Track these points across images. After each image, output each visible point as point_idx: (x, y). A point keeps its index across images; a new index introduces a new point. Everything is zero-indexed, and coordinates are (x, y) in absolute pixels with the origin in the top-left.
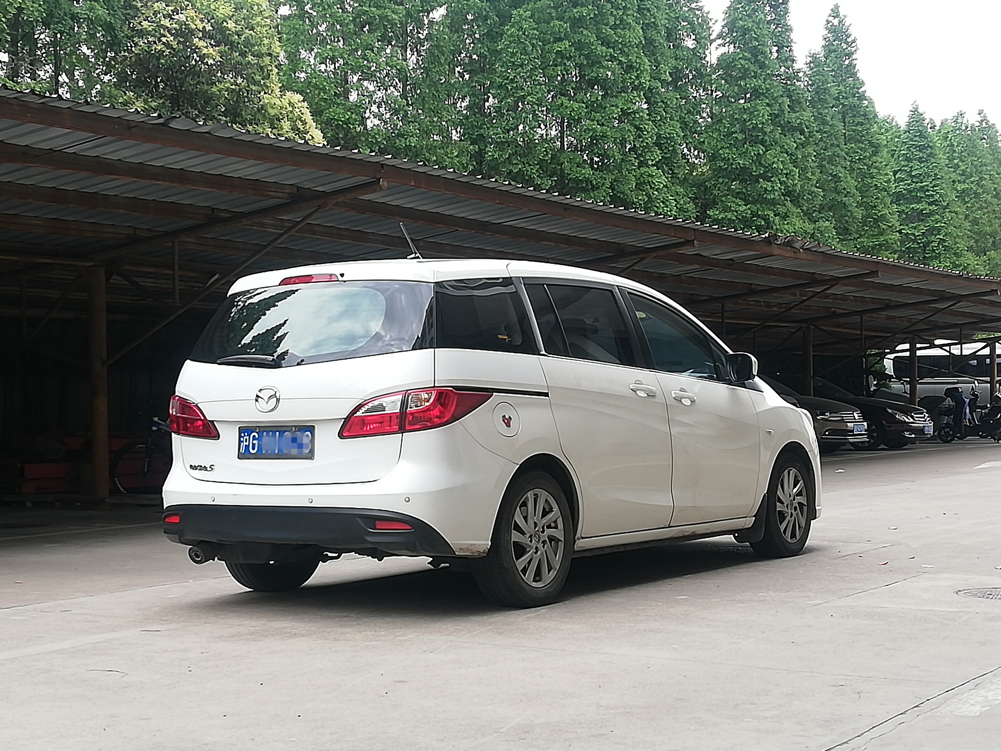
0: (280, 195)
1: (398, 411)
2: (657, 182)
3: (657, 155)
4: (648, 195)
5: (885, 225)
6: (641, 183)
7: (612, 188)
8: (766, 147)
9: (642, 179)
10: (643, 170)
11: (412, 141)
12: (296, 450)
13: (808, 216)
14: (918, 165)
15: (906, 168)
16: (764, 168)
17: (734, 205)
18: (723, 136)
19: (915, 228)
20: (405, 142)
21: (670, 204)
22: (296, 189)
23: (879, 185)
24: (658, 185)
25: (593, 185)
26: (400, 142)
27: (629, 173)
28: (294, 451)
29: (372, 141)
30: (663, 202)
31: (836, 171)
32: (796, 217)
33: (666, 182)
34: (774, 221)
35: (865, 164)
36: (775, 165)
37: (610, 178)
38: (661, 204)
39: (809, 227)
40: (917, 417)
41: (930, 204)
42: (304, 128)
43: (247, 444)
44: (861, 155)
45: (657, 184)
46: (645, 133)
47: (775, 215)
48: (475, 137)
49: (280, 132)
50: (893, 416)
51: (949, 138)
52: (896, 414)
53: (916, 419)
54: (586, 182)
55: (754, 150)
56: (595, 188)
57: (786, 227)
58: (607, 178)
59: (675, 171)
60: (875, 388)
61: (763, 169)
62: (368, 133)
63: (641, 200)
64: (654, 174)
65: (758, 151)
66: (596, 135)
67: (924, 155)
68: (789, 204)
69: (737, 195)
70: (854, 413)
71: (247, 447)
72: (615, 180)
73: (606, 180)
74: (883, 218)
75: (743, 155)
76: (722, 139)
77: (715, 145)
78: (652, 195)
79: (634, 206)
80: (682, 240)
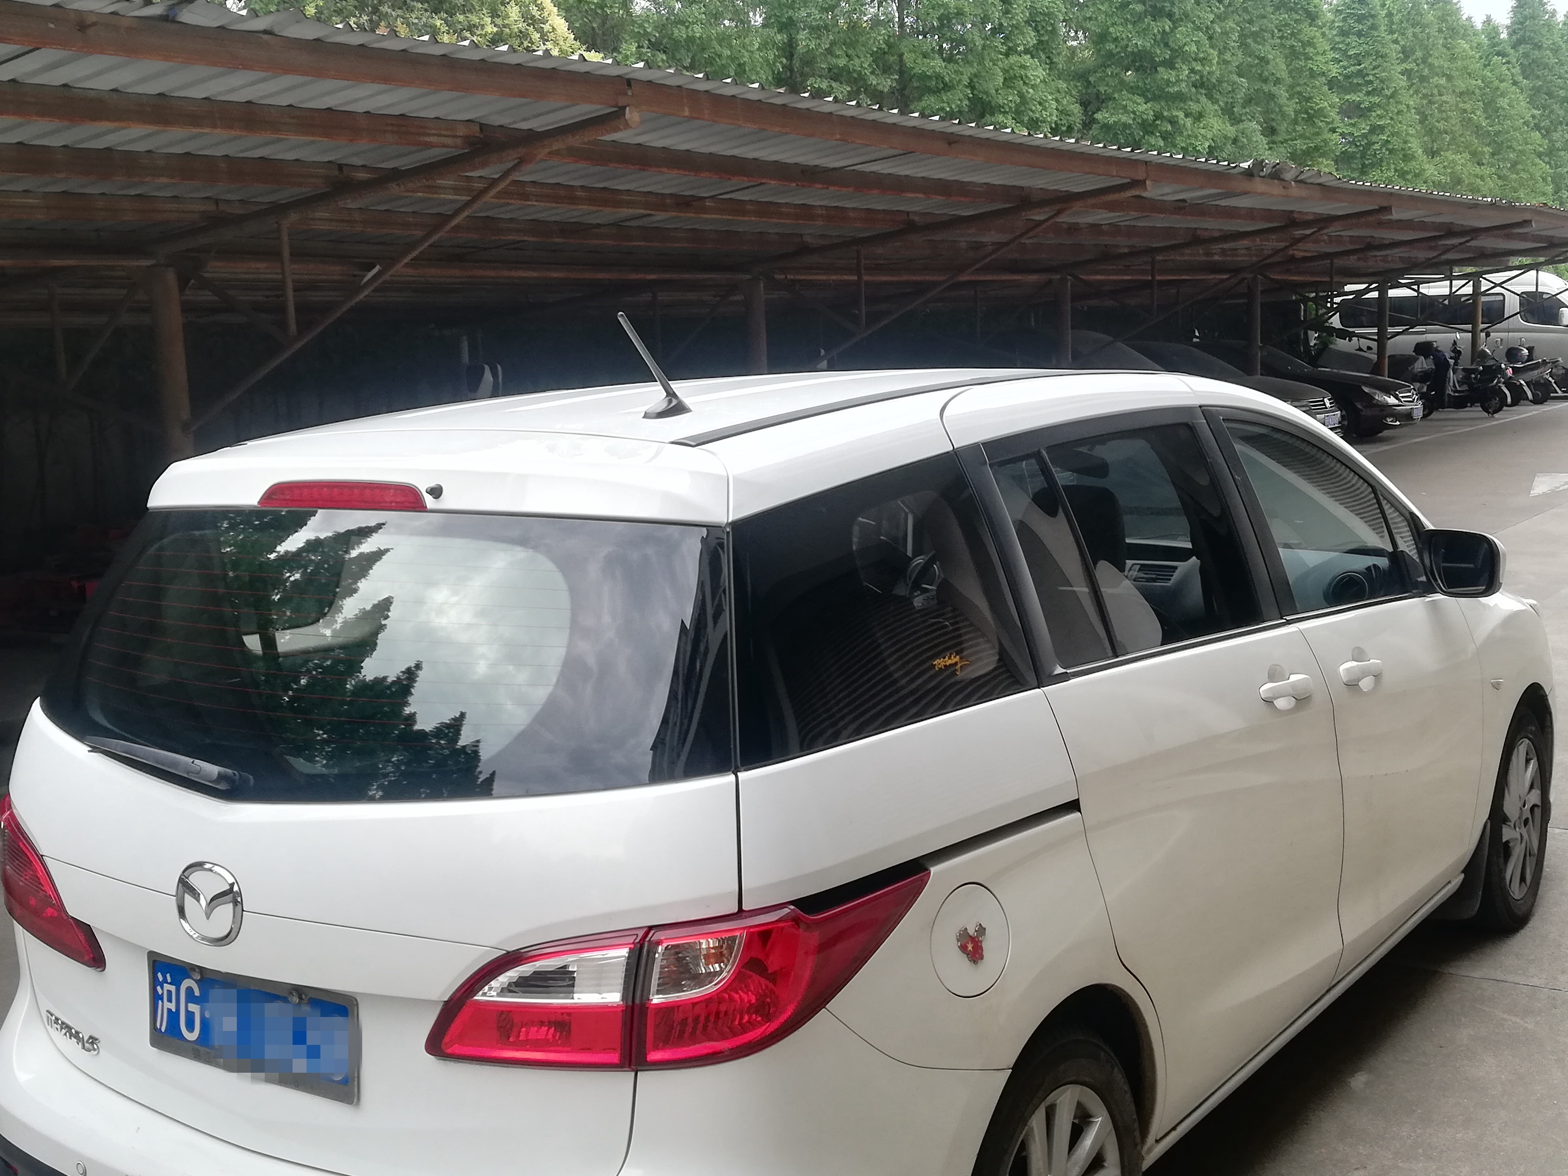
0: (449, 141)
1: (614, 997)
2: (1032, 75)
3: (1030, 38)
4: (1021, 95)
5: (1323, 121)
6: (1011, 78)
7: (971, 86)
8: (1174, 23)
9: (1011, 71)
10: (1013, 59)
11: (696, 31)
12: (305, 1060)
13: (1228, 112)
14: (1356, 41)
15: (1341, 46)
16: (1171, 51)
17: (1131, 103)
18: (1116, 8)
19: (1353, 125)
20: (687, 32)
21: (1049, 106)
22: (478, 127)
23: (1315, 69)
24: (1034, 79)
25: (945, 85)
26: (680, 32)
27: (994, 64)
28: (300, 1065)
29: (639, 32)
30: (1040, 104)
31: (1265, 51)
32: (1214, 116)
33: (1043, 75)
34: (1184, 124)
35: (1300, 41)
36: (1187, 48)
37: (968, 71)
38: (1038, 106)
39: (1231, 131)
40: (1403, 397)
41: (1368, 93)
42: (540, 16)
43: (172, 1006)
44: (1294, 28)
45: (1032, 78)
46: (1015, 6)
47: (1186, 116)
48: (785, 20)
49: (506, 22)
50: (1370, 397)
51: (1387, 6)
52: (1375, 394)
53: (1402, 400)
54: (937, 79)
55: (1157, 26)
56: (947, 87)
57: (1203, 131)
58: (965, 73)
59: (1054, 60)
60: (1315, 342)
61: (1169, 52)
62: (633, 20)
63: (1011, 101)
64: (1028, 64)
65: (1164, 26)
66: (949, 13)
67: (1363, 27)
68: (1203, 99)
69: (1133, 90)
70: (1325, 399)
71: (173, 1016)
72: (976, 76)
73: (962, 74)
74: (1321, 113)
75: (1144, 32)
76: (1114, 12)
77: (1104, 21)
78: (1026, 94)
79: (1002, 110)
80: (1128, 180)
